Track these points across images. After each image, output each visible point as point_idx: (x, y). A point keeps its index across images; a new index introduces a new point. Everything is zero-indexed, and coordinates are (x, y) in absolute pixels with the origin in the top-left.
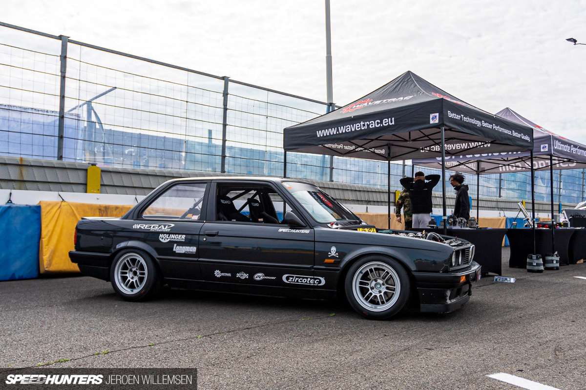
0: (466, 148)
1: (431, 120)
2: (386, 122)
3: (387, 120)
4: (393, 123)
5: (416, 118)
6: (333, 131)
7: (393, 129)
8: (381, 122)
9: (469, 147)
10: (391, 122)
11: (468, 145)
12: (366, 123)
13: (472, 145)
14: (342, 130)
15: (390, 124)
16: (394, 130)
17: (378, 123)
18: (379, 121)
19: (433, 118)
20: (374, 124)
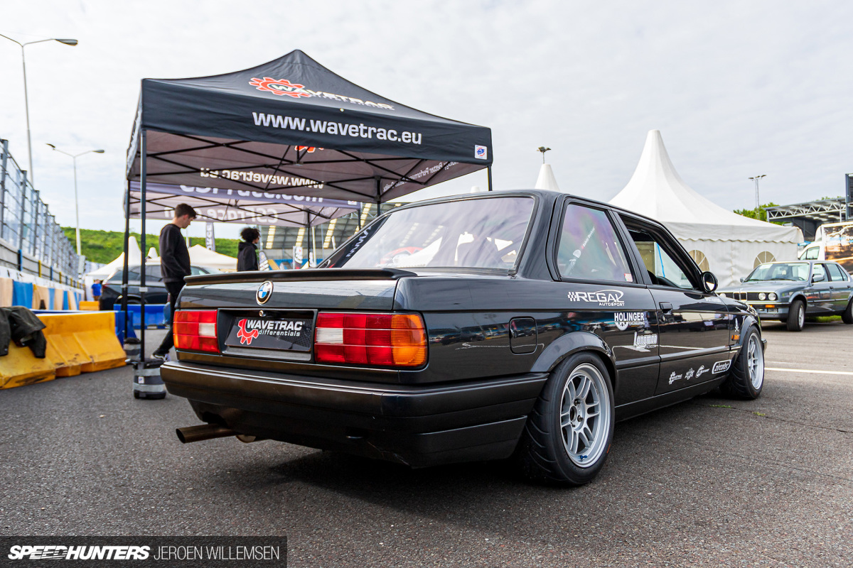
0: (285, 183)
1: (476, 153)
2: (407, 137)
3: (409, 134)
4: (419, 142)
5: (455, 144)
6: (298, 124)
7: (419, 150)
8: (399, 135)
9: (289, 184)
10: (417, 139)
11: (290, 181)
12: (370, 129)
13: (296, 182)
14: (317, 126)
15: (414, 142)
16: (420, 152)
17: (392, 135)
18: (395, 133)
19: (479, 151)
20: (384, 135)
